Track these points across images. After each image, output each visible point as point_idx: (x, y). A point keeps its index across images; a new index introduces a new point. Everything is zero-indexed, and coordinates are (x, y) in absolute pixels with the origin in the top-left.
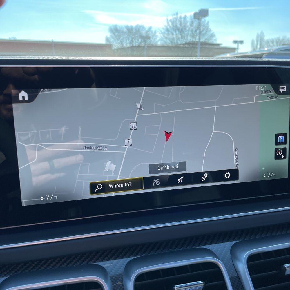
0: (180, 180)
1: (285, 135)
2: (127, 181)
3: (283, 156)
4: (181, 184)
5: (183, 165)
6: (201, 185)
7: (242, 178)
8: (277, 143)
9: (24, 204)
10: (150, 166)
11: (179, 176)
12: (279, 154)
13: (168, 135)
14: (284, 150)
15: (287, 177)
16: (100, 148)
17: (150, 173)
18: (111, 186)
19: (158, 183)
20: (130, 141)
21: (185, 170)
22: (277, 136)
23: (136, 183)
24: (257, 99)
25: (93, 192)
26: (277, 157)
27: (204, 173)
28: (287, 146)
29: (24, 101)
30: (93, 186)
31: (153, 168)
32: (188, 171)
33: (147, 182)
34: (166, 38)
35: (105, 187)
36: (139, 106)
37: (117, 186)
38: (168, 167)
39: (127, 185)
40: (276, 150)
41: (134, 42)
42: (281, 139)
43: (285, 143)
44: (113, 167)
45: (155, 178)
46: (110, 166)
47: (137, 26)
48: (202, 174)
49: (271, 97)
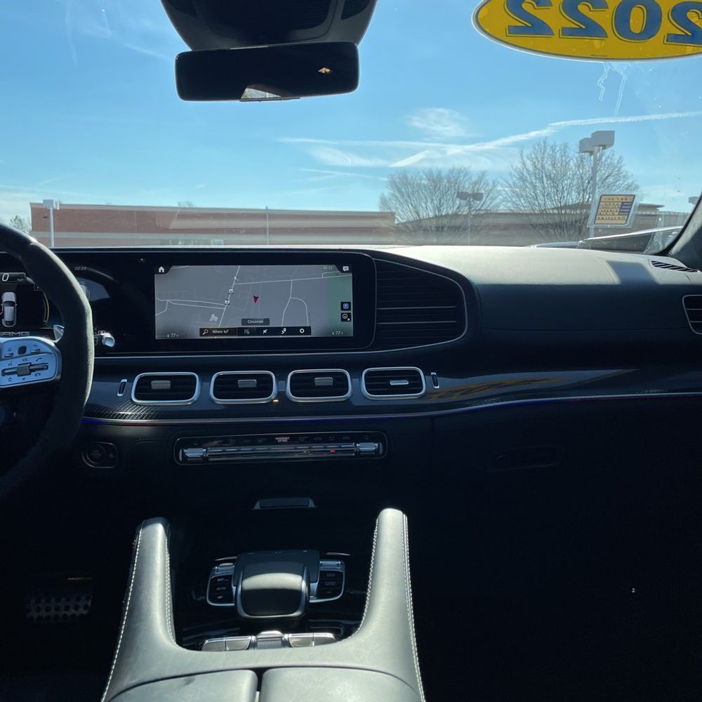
0: (265, 331)
1: (349, 303)
2: (226, 329)
3: (349, 319)
4: (265, 335)
5: (267, 321)
6: (281, 337)
7: (314, 334)
8: (342, 309)
9: (157, 338)
10: (243, 320)
11: (265, 328)
12: (345, 318)
13: (256, 298)
14: (349, 314)
15: (352, 335)
16: (208, 305)
17: (243, 324)
18: (214, 332)
19: (248, 333)
20: (229, 301)
21: (269, 324)
22: (342, 304)
23: (232, 331)
24: (325, 275)
25: (201, 335)
26: (343, 320)
27: (283, 328)
28: (351, 312)
29: (161, 273)
30: (202, 330)
31: (244, 321)
32: (271, 326)
33: (240, 331)
34: (518, 196)
35: (210, 332)
36: (235, 278)
37: (219, 332)
38: (256, 322)
39: (225, 332)
40: (342, 314)
41: (445, 205)
42: (346, 306)
43: (349, 309)
44: (216, 318)
45: (246, 328)
46: (214, 317)
47: (451, 171)
48: (282, 328)
49: (337, 274)
